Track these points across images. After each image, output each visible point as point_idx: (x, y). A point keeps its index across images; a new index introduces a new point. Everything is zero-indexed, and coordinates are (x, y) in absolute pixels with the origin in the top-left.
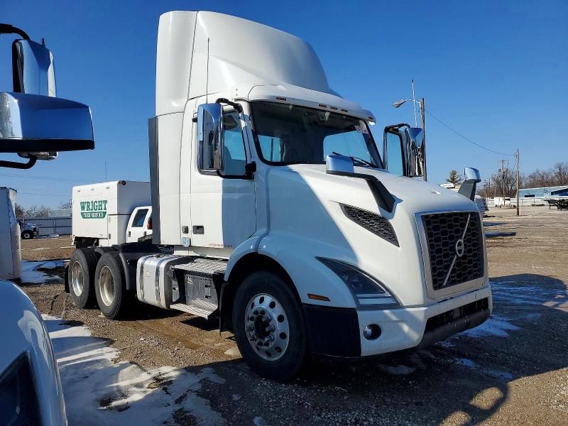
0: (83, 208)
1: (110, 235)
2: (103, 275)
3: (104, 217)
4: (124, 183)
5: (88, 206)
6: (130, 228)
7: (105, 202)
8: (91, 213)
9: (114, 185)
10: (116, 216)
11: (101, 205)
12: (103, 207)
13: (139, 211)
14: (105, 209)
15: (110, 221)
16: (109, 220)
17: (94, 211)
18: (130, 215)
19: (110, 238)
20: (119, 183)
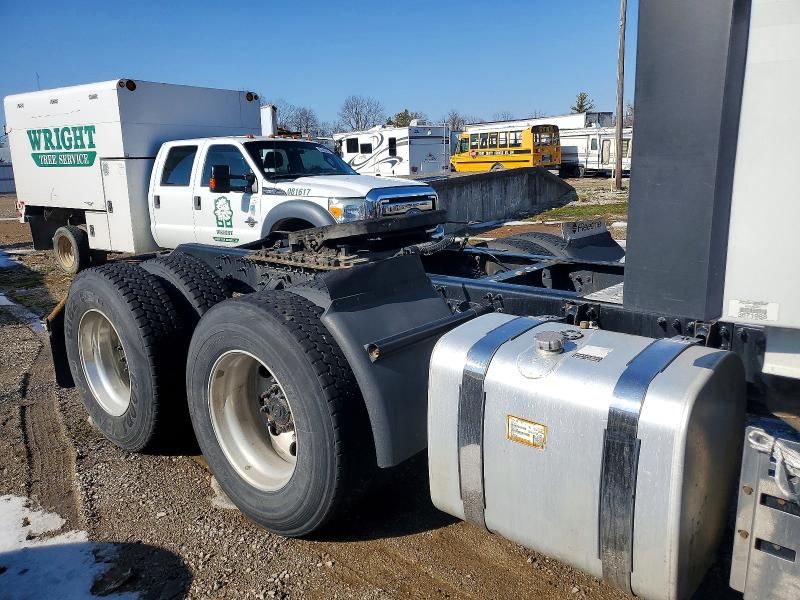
0: (35, 143)
1: (110, 203)
2: (220, 374)
3: (91, 164)
4: (130, 85)
5: (48, 140)
6: (156, 187)
7: (91, 129)
8: (57, 154)
9: (108, 89)
10: (123, 162)
11: (81, 138)
12: (86, 141)
13: (173, 150)
14: (92, 145)
15: (107, 172)
16: (105, 171)
17: (64, 150)
18: (152, 158)
19: (111, 209)
20: (120, 84)
